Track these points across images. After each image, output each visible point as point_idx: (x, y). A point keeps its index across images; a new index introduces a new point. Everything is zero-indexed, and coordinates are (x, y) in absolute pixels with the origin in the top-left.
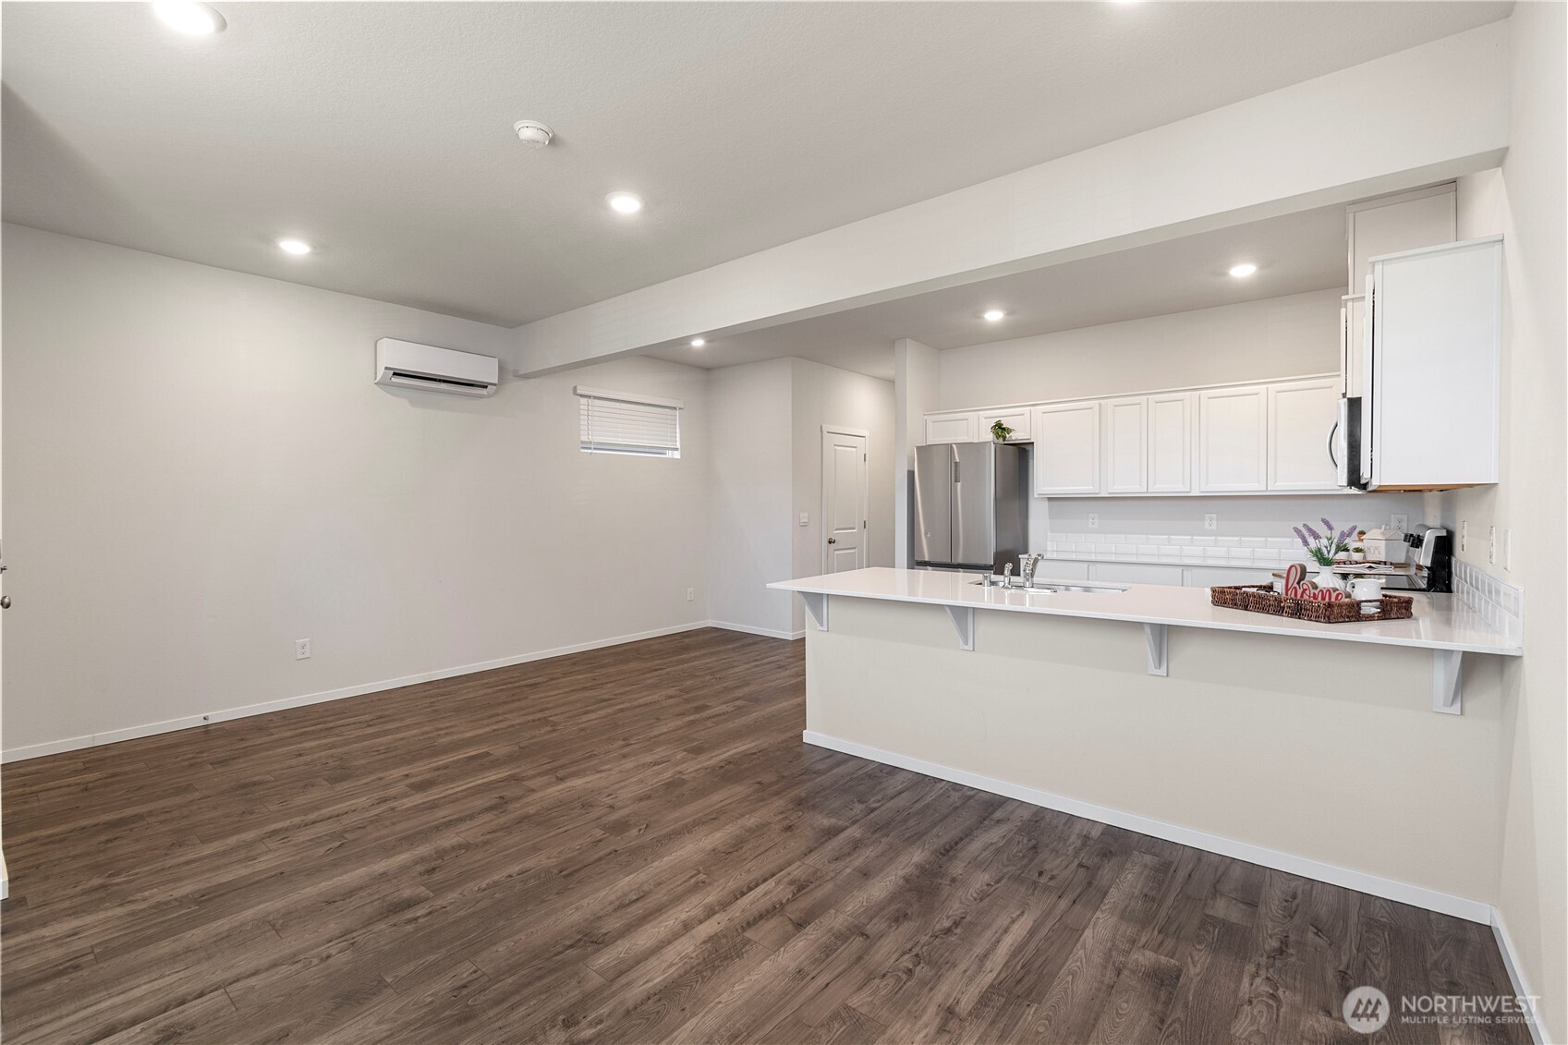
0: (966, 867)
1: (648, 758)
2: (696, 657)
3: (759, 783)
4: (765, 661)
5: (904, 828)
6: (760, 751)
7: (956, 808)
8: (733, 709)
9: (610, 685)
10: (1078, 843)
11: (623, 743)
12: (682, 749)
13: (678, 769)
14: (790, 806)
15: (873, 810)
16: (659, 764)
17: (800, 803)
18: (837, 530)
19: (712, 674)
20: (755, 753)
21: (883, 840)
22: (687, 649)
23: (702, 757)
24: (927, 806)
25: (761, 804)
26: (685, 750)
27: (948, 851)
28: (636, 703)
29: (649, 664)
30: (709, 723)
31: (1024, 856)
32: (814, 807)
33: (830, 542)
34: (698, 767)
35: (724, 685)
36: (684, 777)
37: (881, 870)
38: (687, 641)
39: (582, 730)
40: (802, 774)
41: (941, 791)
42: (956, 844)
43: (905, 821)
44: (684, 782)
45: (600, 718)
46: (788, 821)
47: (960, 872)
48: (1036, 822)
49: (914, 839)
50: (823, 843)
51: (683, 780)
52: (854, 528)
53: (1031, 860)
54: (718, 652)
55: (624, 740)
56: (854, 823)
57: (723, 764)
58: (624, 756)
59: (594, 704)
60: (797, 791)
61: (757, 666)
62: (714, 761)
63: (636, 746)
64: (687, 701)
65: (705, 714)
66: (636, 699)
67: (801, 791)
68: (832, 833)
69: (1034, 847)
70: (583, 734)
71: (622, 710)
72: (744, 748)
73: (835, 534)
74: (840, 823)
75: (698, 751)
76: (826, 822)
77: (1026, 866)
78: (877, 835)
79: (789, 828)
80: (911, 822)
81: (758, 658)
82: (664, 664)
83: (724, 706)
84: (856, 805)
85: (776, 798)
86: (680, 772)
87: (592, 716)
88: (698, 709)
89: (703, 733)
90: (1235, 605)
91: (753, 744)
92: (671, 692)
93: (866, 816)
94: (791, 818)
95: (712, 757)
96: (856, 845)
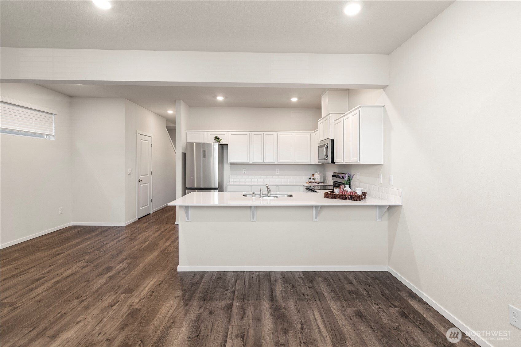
0: (283, 302)
1: (104, 304)
2: (77, 243)
3: (177, 297)
4: (121, 238)
5: (251, 295)
6: (162, 282)
7: (259, 281)
8: (127, 265)
9: (33, 270)
10: (302, 281)
11: (78, 300)
12: (120, 292)
13: (128, 304)
14: (202, 303)
15: (234, 292)
16: (114, 305)
17: (204, 299)
18: (142, 175)
19: (98, 249)
20: (161, 283)
21: (249, 303)
22: (67, 239)
23: (136, 293)
24: (250, 284)
25: (188, 306)
26: (122, 293)
27: (272, 298)
28: (64, 275)
29: (50, 252)
30: (121, 275)
31: (294, 291)
32: (211, 299)
33: (139, 181)
34: (138, 299)
35: (110, 254)
36: (135, 307)
37: (261, 315)
38: (64, 235)
39: (39, 301)
40: (192, 287)
41: (248, 276)
42: (272, 294)
43: (249, 292)
44: (137, 311)
45: (46, 291)
46: (207, 310)
47: (284, 305)
48: (285, 277)
49: (258, 298)
50: (230, 314)
51: (137, 309)
52: (147, 175)
53: (297, 291)
54: (89, 238)
55: (77, 298)
56: (233, 299)
57: (150, 293)
58: (87, 308)
59: (32, 283)
60: (197, 295)
61: (119, 241)
62: (144, 294)
63: (90, 300)
64: (96, 266)
65: (114, 271)
66: (62, 273)
67: (199, 294)
68: (229, 308)
69: (293, 287)
70: (41, 304)
71: (58, 282)
72: (152, 283)
73: (141, 178)
74: (228, 302)
75: (130, 291)
76: (223, 303)
77: (297, 294)
78: (246, 302)
79: (211, 313)
80: (251, 292)
81: (115, 237)
82: (61, 250)
83: (121, 265)
84: (226, 292)
85: (192, 301)
86: (131, 305)
87: (39, 291)
88: (109, 269)
89: (123, 281)
90: (332, 198)
91: (155, 280)
92: (81, 264)
93: (234, 295)
94: (208, 308)
95: (141, 292)
96: (243, 309)
